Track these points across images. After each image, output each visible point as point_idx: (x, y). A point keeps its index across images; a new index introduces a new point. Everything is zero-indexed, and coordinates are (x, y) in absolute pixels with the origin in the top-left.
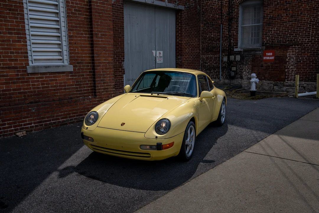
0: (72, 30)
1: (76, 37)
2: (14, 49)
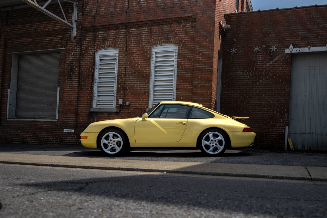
0: (180, 85)
1: (182, 89)
2: (142, 98)
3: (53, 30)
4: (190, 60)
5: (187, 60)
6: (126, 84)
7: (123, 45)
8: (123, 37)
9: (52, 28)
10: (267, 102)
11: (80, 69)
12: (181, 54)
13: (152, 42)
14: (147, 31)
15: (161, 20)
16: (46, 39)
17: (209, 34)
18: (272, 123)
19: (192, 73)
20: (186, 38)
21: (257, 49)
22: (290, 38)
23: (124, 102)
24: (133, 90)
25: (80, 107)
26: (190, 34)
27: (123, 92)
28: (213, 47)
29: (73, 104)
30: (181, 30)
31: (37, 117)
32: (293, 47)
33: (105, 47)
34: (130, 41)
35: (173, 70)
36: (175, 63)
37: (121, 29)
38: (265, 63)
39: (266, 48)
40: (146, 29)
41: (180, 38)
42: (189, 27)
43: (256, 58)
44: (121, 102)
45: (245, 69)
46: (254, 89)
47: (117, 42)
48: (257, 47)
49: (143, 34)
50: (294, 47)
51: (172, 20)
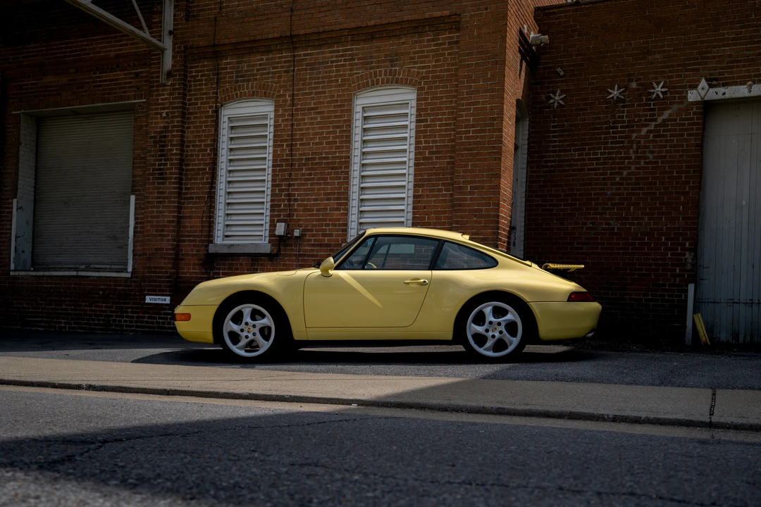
0: (422, 186)
1: (427, 196)
2: (330, 220)
3: (118, 56)
4: (446, 125)
5: (440, 125)
6: (293, 185)
7: (286, 91)
8: (285, 72)
9: (115, 51)
10: (641, 224)
11: (182, 150)
12: (425, 110)
13: (354, 83)
14: (342, 56)
15: (375, 26)
16: (101, 77)
17: (493, 58)
18: (653, 277)
19: (451, 157)
20: (435, 72)
21: (615, 93)
22: (699, 64)
23: (289, 230)
24: (309, 200)
25: (185, 241)
26: (445, 59)
27: (285, 205)
28: (503, 90)
29: (168, 235)
30: (423, 52)
31: (83, 267)
32: (707, 87)
33: (241, 96)
34: (301, 80)
35: (405, 151)
36: (410, 134)
37: (280, 51)
38: (635, 128)
39: (638, 90)
40: (339, 51)
41: (421, 71)
42: (444, 44)
43: (614, 116)
44: (281, 229)
45: (586, 144)
46: (609, 192)
47: (271, 82)
48: (616, 87)
49: (332, 62)
50: (711, 86)
51: (403, 26)
